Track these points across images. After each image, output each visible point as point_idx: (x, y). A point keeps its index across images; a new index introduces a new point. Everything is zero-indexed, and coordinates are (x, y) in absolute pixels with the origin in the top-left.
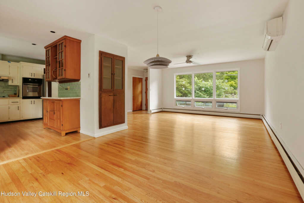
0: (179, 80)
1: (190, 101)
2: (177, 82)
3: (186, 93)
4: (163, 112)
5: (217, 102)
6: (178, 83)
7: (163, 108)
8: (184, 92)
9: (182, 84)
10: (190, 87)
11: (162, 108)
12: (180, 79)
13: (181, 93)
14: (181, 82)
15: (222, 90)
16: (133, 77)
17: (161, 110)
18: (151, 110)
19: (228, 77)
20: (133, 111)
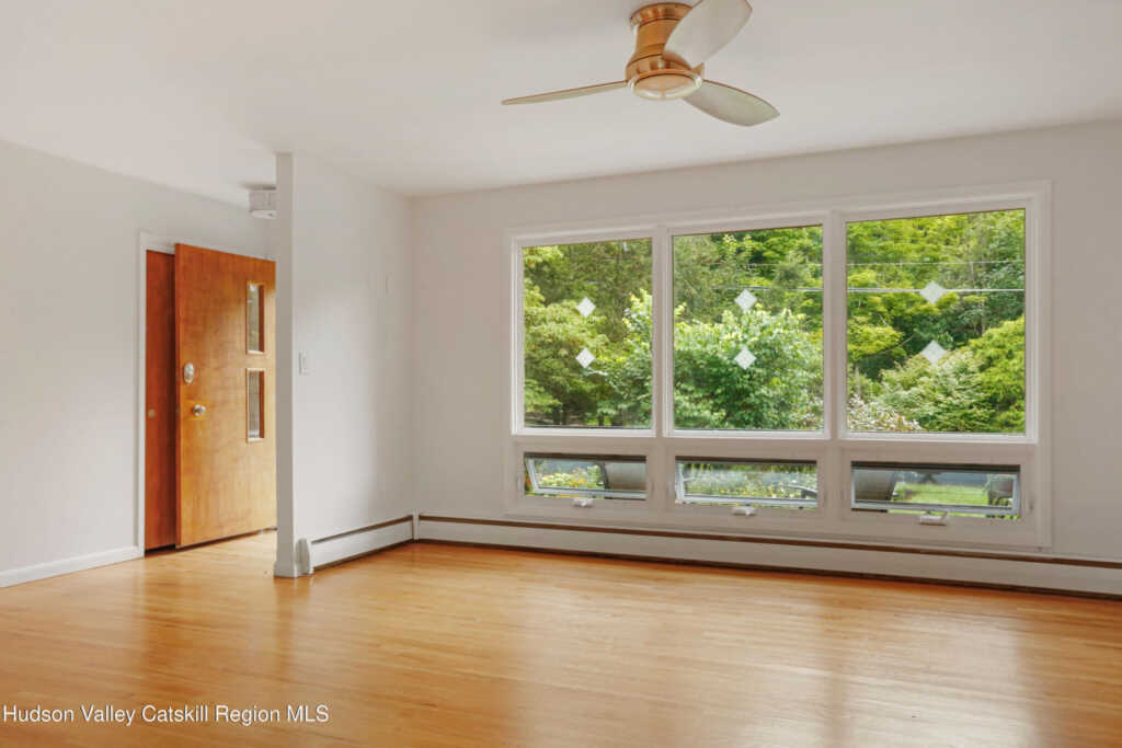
0: (542, 309)
1: (641, 459)
2: (530, 321)
3: (581, 394)
4: (417, 552)
5: (857, 465)
6: (533, 329)
7: (422, 518)
8: (569, 389)
9: (562, 338)
10: (609, 355)
11: (410, 518)
12: (546, 304)
13: (556, 391)
14: (553, 325)
15: (800, 373)
16: (149, 252)
17: (400, 533)
18: (302, 544)
19: (810, 301)
20: (149, 552)
